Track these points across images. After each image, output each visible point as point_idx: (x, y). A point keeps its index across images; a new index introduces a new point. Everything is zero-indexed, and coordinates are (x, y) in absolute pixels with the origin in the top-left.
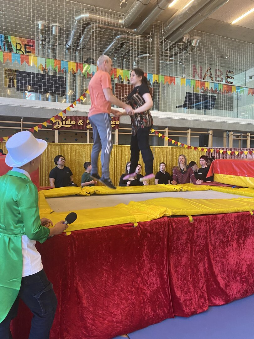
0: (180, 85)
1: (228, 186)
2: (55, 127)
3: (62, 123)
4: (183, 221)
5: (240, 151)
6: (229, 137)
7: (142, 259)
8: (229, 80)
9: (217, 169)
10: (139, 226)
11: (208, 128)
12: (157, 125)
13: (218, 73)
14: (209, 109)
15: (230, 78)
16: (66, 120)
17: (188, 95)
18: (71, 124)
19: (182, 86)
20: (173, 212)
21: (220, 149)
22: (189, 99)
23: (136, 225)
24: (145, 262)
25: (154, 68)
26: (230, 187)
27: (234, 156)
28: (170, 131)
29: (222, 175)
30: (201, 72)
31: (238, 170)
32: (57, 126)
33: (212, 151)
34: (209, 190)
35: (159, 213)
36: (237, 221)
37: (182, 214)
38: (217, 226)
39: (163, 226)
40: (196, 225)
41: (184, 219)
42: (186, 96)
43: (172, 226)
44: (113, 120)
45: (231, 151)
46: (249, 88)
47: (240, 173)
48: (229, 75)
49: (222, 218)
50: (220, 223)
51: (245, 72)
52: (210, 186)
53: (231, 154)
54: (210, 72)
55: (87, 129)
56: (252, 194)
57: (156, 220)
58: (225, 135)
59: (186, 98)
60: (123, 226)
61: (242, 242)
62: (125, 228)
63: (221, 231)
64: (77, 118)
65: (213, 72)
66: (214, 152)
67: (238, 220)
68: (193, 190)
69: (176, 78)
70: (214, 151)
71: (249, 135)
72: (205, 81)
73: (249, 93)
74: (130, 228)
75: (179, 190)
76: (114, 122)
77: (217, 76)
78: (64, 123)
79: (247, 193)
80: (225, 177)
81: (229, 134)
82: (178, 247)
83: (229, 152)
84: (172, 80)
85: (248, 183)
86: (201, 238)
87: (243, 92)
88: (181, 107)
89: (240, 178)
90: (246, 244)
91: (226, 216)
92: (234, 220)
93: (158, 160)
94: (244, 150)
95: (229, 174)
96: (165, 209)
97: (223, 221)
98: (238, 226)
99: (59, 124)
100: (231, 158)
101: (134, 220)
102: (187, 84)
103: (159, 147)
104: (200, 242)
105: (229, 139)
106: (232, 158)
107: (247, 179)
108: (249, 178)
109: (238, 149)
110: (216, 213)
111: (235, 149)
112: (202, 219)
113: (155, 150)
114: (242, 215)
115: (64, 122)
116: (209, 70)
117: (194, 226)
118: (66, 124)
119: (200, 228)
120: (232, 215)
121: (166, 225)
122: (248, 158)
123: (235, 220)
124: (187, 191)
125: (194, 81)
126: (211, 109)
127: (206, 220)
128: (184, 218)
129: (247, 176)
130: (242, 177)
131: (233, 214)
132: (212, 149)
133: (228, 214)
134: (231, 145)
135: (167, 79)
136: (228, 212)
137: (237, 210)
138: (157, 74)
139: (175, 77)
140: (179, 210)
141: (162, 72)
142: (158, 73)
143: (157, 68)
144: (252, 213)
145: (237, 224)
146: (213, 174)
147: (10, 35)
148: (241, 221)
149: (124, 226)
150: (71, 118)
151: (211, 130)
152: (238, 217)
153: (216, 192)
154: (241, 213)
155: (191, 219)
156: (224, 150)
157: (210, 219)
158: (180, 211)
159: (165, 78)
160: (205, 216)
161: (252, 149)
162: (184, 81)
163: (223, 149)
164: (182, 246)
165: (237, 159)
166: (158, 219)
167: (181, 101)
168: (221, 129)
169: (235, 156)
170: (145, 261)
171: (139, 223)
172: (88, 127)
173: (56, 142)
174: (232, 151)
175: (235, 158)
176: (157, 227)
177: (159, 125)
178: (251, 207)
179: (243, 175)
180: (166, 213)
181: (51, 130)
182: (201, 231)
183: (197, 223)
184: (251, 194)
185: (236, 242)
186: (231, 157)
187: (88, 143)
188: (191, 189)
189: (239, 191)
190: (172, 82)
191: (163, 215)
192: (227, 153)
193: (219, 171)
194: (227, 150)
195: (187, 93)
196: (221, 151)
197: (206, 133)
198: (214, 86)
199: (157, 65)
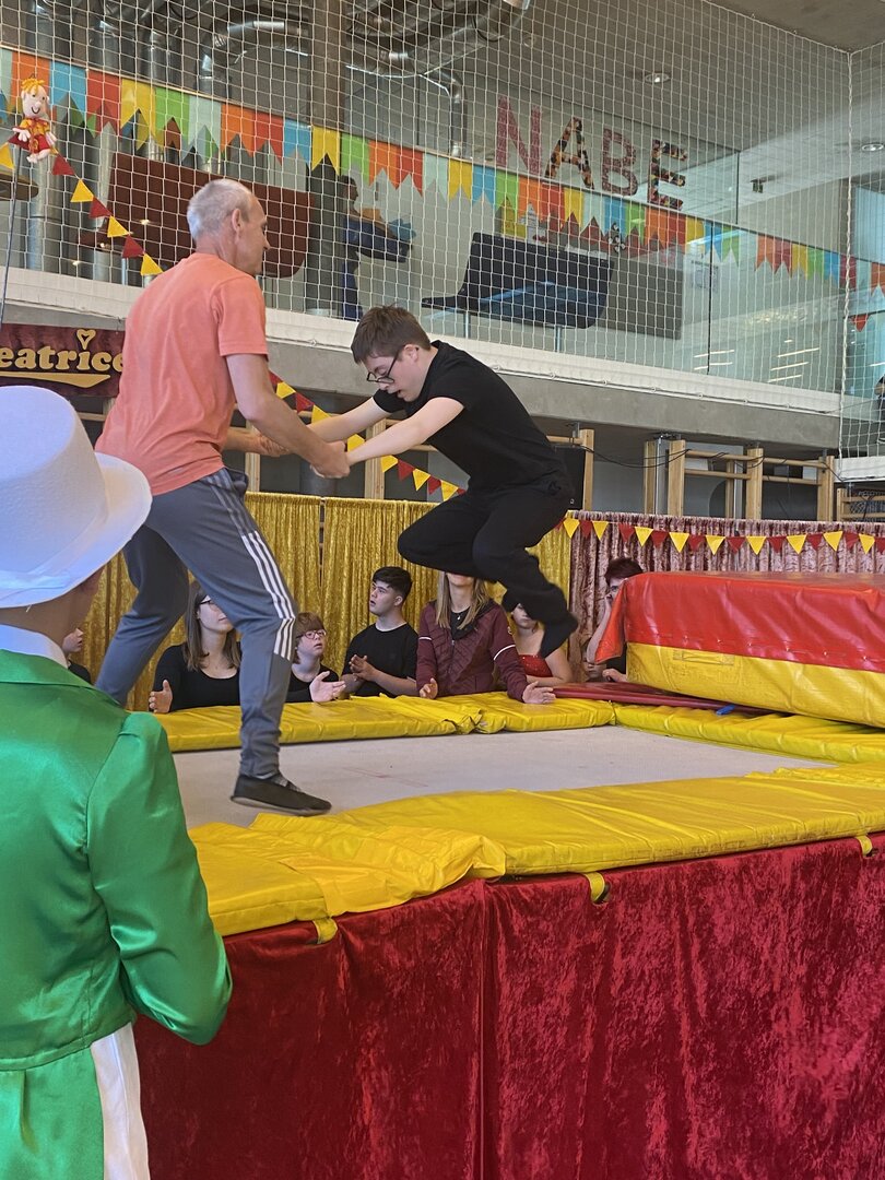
0: (444, 192)
1: (695, 708)
4: (558, 898)
5: (728, 534)
6: (667, 466)
7: (360, 1123)
8: (665, 189)
9: (645, 622)
10: (341, 939)
11: (573, 417)
12: (331, 388)
13: (617, 152)
14: (582, 326)
15: (671, 179)
17: (481, 244)
19: (454, 201)
20: (513, 859)
21: (635, 520)
22: (486, 265)
23: (327, 931)
24: (368, 1137)
25: (318, 95)
26: (704, 709)
27: (700, 559)
29: (670, 651)
30: (535, 139)
31: (749, 631)
33: (600, 528)
34: (608, 724)
35: (443, 864)
36: (803, 885)
37: (553, 869)
38: (719, 918)
39: (460, 932)
40: (620, 917)
41: (564, 889)
42: (475, 249)
43: (508, 929)
44: (98, 347)
45: (687, 535)
46: (761, 235)
47: (757, 643)
48: (668, 164)
49: (740, 873)
50: (728, 903)
51: (734, 157)
52: (609, 705)
53: (689, 546)
54: (579, 140)
56: (822, 747)
57: (430, 901)
58: (653, 452)
59: (474, 263)
60: (256, 943)
61: (824, 993)
62: (268, 952)
63: (736, 943)
65: (593, 146)
66: (611, 536)
67: (807, 883)
68: (533, 727)
69: (425, 157)
70: (611, 529)
71: (755, 460)
72: (563, 186)
73: (761, 258)
74: (294, 951)
75: (467, 726)
76: (103, 361)
77: (608, 165)
79: (798, 739)
80: (683, 659)
81: (667, 452)
82: (534, 1042)
83: (679, 539)
84: (407, 165)
85: (798, 689)
86: (643, 987)
87: (736, 254)
88: (450, 302)
89: (758, 667)
90: (840, 1004)
91: (756, 866)
92: (788, 884)
93: (341, 571)
94: (747, 531)
95: (705, 648)
96: (474, 840)
97: (741, 889)
98: (807, 914)
100: (688, 569)
101: (314, 903)
102: (477, 193)
103: (345, 505)
104: (642, 1008)
105: (667, 473)
106: (692, 566)
107: (794, 670)
108: (800, 665)
109: (721, 525)
110: (710, 851)
111: (705, 524)
112: (646, 883)
113: (327, 517)
114: (826, 857)
116: (573, 137)
117: (612, 920)
119: (639, 932)
120: (780, 856)
121: (481, 922)
122: (763, 567)
123: (793, 884)
124: (504, 730)
125: (512, 178)
126: (591, 323)
127: (666, 888)
128: (564, 883)
129: (791, 656)
130: (769, 664)
131: (787, 851)
132: (599, 519)
133: (766, 853)
134: (676, 504)
135: (382, 156)
136: (764, 842)
137: (802, 832)
138: (331, 126)
139: (422, 152)
140: (538, 848)
141: (358, 120)
142: (338, 122)
143: (332, 98)
144: (867, 845)
145: (801, 903)
146: (625, 648)
148: (819, 887)
149: (266, 945)
151: (585, 425)
152: (807, 868)
153: (642, 733)
154: (822, 847)
155: (597, 884)
156: (657, 528)
157: (685, 883)
158: (543, 853)
159: (372, 152)
160: (664, 869)
161: (786, 527)
162: (464, 177)
163: (651, 522)
164: (554, 1033)
165: (715, 573)
166: (440, 892)
167: (451, 274)
168: (633, 424)
169: (705, 560)
170: (371, 1132)
171: (346, 920)
174: (694, 532)
175: (706, 568)
176: (433, 937)
177: (340, 391)
178: (863, 815)
179: (773, 650)
180: (479, 864)
182: (645, 945)
183: (627, 907)
184: (818, 747)
185: (802, 998)
186: (689, 564)
188: (523, 720)
189: (756, 732)
190: (405, 175)
191: (461, 873)
192: (668, 543)
193: (655, 631)
194: (672, 526)
195: (476, 236)
196: (643, 534)
197: (566, 440)
198: (607, 213)
199: (332, 81)
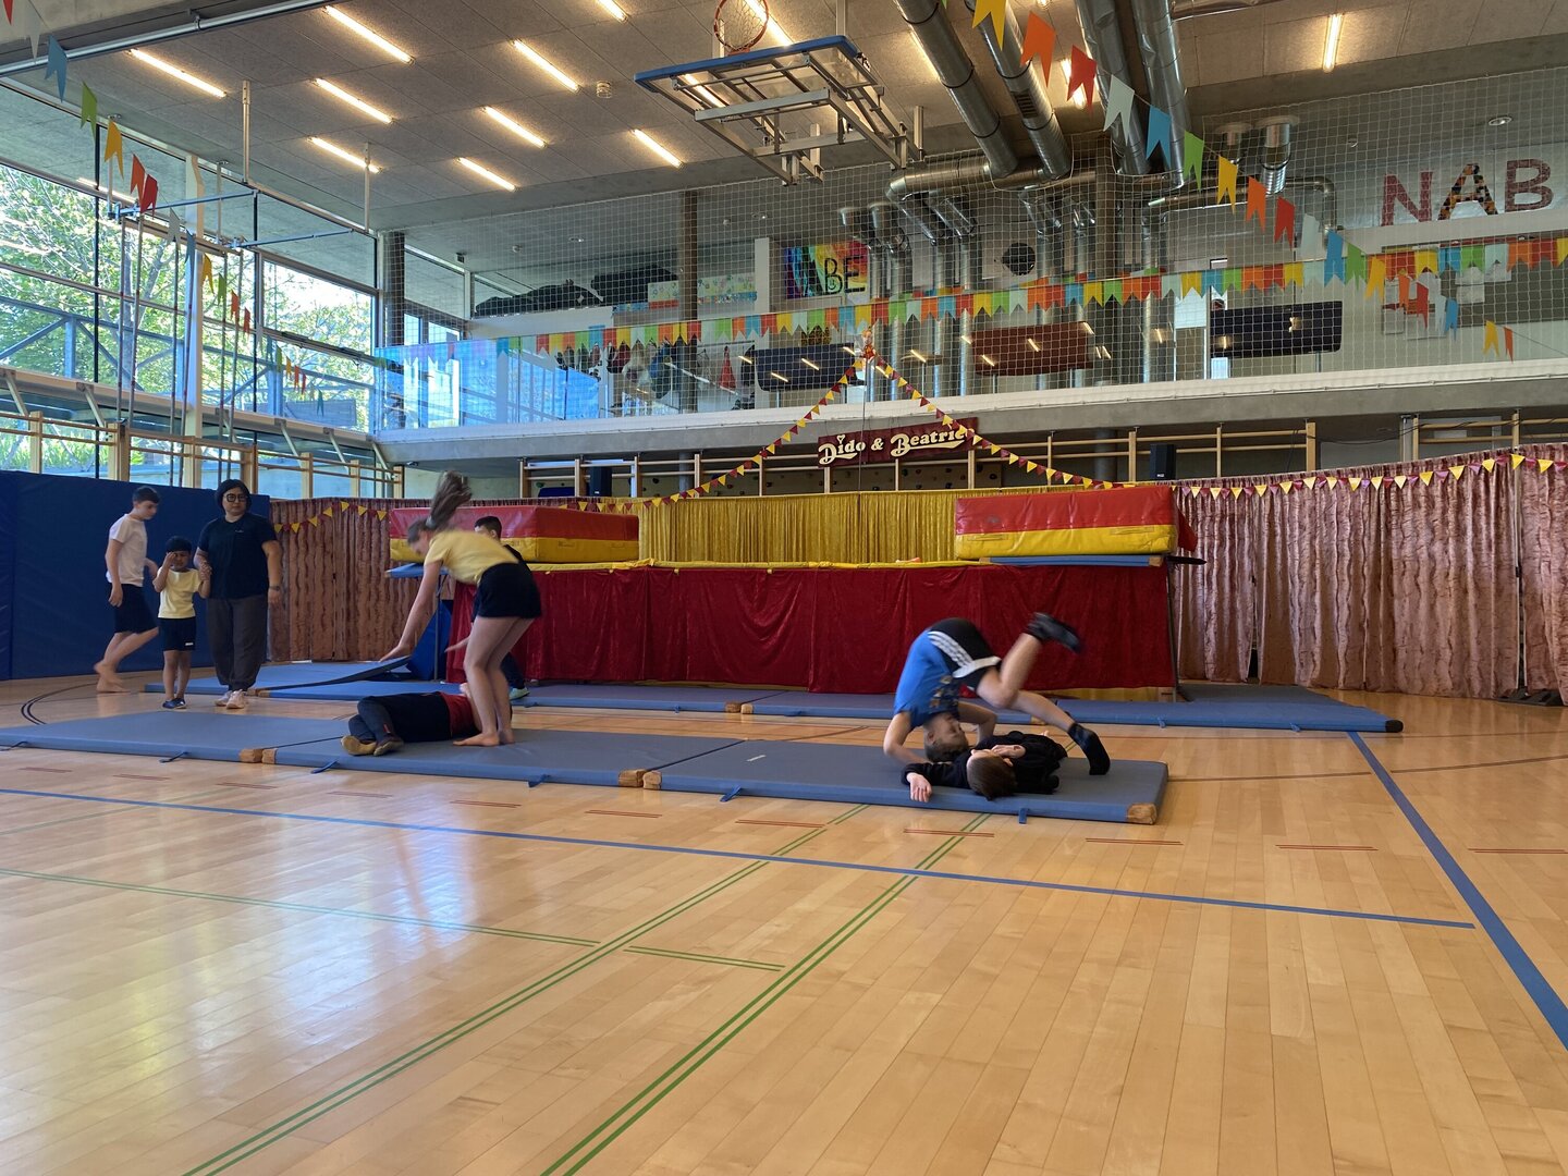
2: (821, 461)
3: (838, 450)
13: (1524, 175)
16: (845, 443)
18: (856, 451)
28: (1140, 439)
30: (1425, 194)
32: (827, 457)
54: (1478, 179)
55: (893, 459)
64: (868, 437)
65: (1494, 179)
69: (1164, 278)
77: (1512, 188)
78: (841, 451)
84: (1149, 287)
99: (830, 454)
102: (1207, 289)
115: (841, 447)
116: (1470, 180)
118: (845, 453)
139: (1159, 277)
147: (813, 243)
150: (856, 437)
151: (1311, 420)
159: (1124, 287)
172: (893, 453)
173: (827, 491)
181: (817, 468)
187: (897, 490)
191: (645, 566)
